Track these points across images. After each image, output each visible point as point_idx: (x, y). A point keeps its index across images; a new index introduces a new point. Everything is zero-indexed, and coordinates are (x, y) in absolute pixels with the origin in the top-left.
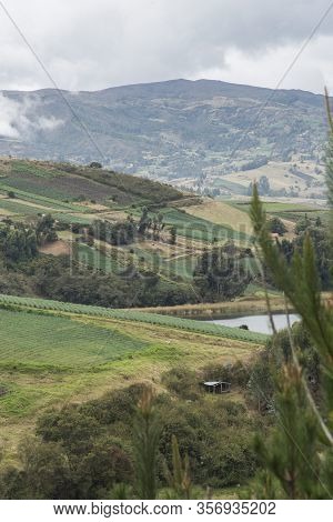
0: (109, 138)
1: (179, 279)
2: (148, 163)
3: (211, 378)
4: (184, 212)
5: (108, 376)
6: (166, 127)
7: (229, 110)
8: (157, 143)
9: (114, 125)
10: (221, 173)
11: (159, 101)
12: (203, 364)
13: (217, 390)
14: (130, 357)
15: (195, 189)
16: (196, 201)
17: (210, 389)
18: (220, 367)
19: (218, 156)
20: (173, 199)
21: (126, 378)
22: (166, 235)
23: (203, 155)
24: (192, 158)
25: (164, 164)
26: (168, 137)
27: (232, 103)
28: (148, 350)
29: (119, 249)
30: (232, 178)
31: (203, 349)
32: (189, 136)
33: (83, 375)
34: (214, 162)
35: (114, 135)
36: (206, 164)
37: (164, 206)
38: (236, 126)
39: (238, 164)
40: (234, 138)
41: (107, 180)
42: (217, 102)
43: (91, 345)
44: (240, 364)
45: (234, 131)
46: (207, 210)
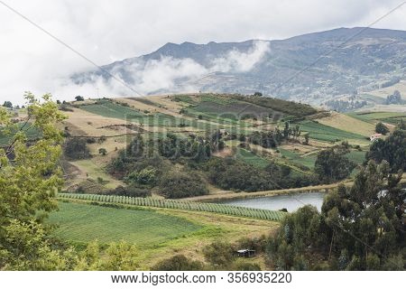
0: (293, 70)
1: (307, 169)
2: (320, 86)
3: (242, 247)
4: (317, 122)
5: (163, 250)
6: (331, 61)
7: (375, 46)
8: (325, 72)
9: (296, 62)
10: (369, 90)
11: (327, 43)
12: (238, 238)
13: (246, 255)
14: (184, 237)
15: (350, 102)
16: (326, 115)
17: (241, 255)
18: (248, 240)
19: (367, 78)
20: (310, 114)
21: (176, 251)
22: (302, 139)
23: (357, 78)
24: (349, 81)
25: (330, 86)
26: (333, 68)
27: (377, 42)
28: (200, 231)
29: (268, 150)
30: (375, 93)
31: (241, 228)
32: (347, 66)
33: (147, 251)
34: (364, 82)
35: (297, 69)
36: (359, 85)
37: (304, 119)
38: (379, 57)
39: (380, 83)
40: (378, 66)
41: (265, 104)
42: (366, 42)
43: (161, 230)
44: (264, 237)
45: (378, 61)
46: (333, 120)
